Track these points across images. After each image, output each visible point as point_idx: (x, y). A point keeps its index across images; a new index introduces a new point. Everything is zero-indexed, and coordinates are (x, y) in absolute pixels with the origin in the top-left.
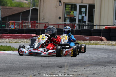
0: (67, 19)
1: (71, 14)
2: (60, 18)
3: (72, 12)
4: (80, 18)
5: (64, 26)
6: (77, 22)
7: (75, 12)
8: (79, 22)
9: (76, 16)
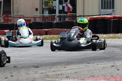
0: (45, 11)
1: (50, 4)
2: (37, 9)
3: (51, 2)
4: (61, 8)
5: (42, 18)
6: (57, 13)
7: (54, 2)
8: (59, 13)
9: (56, 7)
